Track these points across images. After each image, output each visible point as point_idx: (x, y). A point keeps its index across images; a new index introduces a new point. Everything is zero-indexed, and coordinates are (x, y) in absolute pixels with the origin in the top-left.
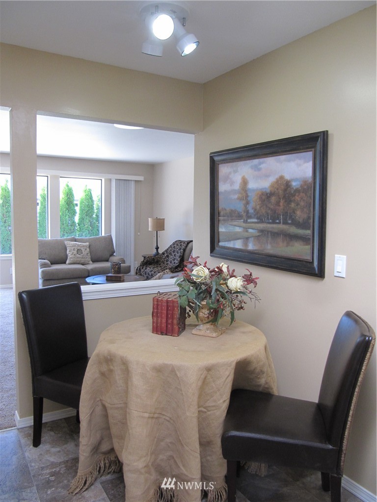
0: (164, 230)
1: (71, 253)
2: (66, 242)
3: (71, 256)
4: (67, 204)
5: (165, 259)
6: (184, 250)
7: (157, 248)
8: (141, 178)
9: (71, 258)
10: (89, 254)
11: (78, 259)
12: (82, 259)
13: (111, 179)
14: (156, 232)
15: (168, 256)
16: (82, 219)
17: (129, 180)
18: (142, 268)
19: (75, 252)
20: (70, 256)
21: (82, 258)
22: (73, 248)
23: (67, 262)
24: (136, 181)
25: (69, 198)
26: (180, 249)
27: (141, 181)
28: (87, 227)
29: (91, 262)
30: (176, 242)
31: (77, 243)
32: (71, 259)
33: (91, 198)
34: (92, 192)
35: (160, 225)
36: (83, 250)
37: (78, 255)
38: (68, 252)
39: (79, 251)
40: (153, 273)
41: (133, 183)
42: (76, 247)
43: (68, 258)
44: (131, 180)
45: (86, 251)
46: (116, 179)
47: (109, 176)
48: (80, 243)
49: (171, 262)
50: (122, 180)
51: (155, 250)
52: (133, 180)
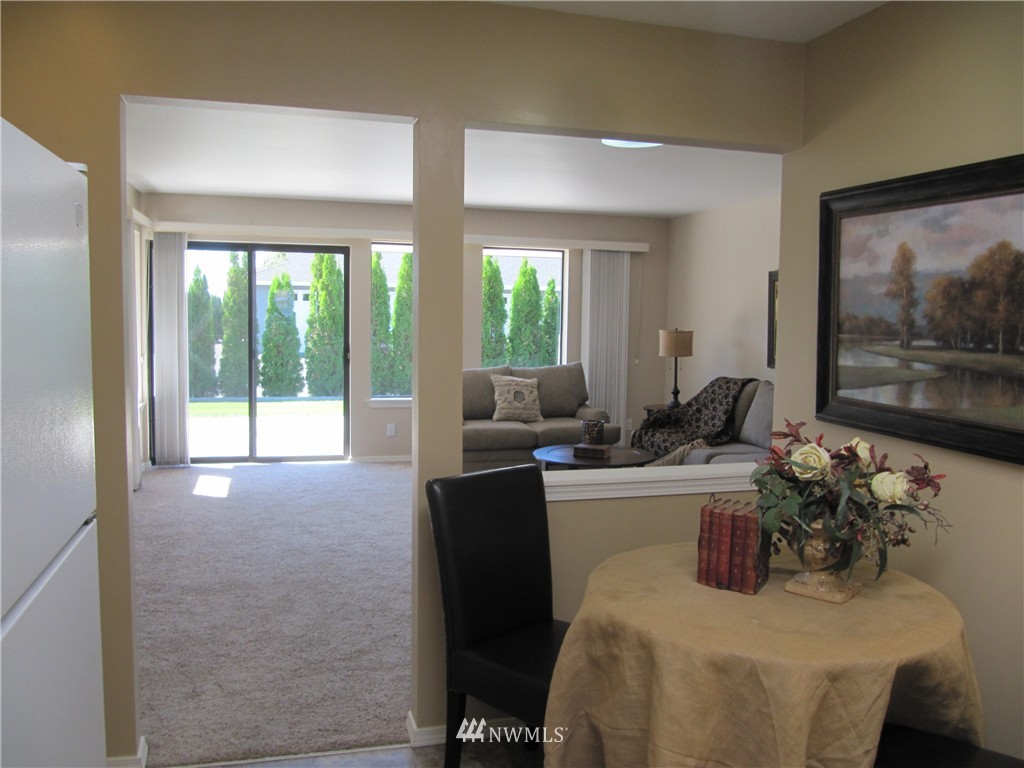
0: (690, 354)
1: (503, 399)
2: (493, 377)
3: (502, 405)
4: (489, 298)
5: (694, 417)
6: (736, 399)
7: (676, 393)
8: (644, 247)
9: (503, 408)
10: (537, 402)
11: (515, 411)
12: (525, 412)
13: (582, 251)
14: (673, 359)
15: (699, 411)
16: (517, 330)
17: (614, 252)
18: (646, 434)
19: (511, 397)
20: (500, 404)
21: (525, 409)
22: (506, 389)
23: (495, 417)
24: (633, 254)
25: (492, 287)
26: (726, 397)
27: (642, 253)
28: (527, 346)
29: (541, 418)
30: (717, 380)
31: (515, 378)
32: (504, 411)
33: (536, 287)
34: (537, 275)
35: (683, 344)
36: (526, 393)
37: (516, 404)
38: (496, 397)
39: (518, 395)
40: (668, 445)
41: (627, 259)
42: (512, 388)
43: (497, 408)
44: (623, 252)
45: (531, 396)
46: (592, 251)
47: (579, 244)
48: (520, 379)
49: (706, 424)
50: (605, 251)
51: (672, 396)
52: (628, 252)
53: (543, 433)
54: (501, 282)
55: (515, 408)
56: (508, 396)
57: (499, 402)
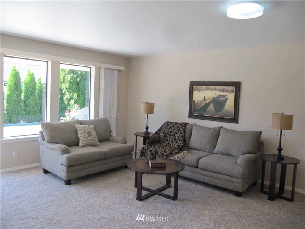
0: (154, 112)
1: (83, 136)
2: (76, 126)
3: (83, 139)
4: (15, 85)
5: (164, 139)
6: (184, 131)
8: (122, 68)
9: (84, 141)
10: (97, 136)
11: (89, 142)
12: (93, 141)
13: (100, 68)
15: (165, 136)
17: (114, 69)
19: (86, 135)
21: (93, 140)
22: (84, 131)
23: (80, 145)
24: (119, 71)
25: (16, 80)
29: (99, 143)
30: (164, 124)
31: (86, 126)
32: (84, 142)
35: (150, 108)
36: (91, 131)
37: (89, 138)
38: (79, 135)
39: (89, 134)
41: (116, 72)
42: (86, 130)
43: (81, 140)
44: (115, 70)
45: (94, 134)
46: (105, 68)
47: (100, 65)
48: (88, 126)
49: (172, 142)
50: (109, 69)
51: (146, 129)
52: (117, 70)
53: (108, 152)
54: (20, 78)
55: (89, 140)
56: (85, 134)
57: (81, 138)
